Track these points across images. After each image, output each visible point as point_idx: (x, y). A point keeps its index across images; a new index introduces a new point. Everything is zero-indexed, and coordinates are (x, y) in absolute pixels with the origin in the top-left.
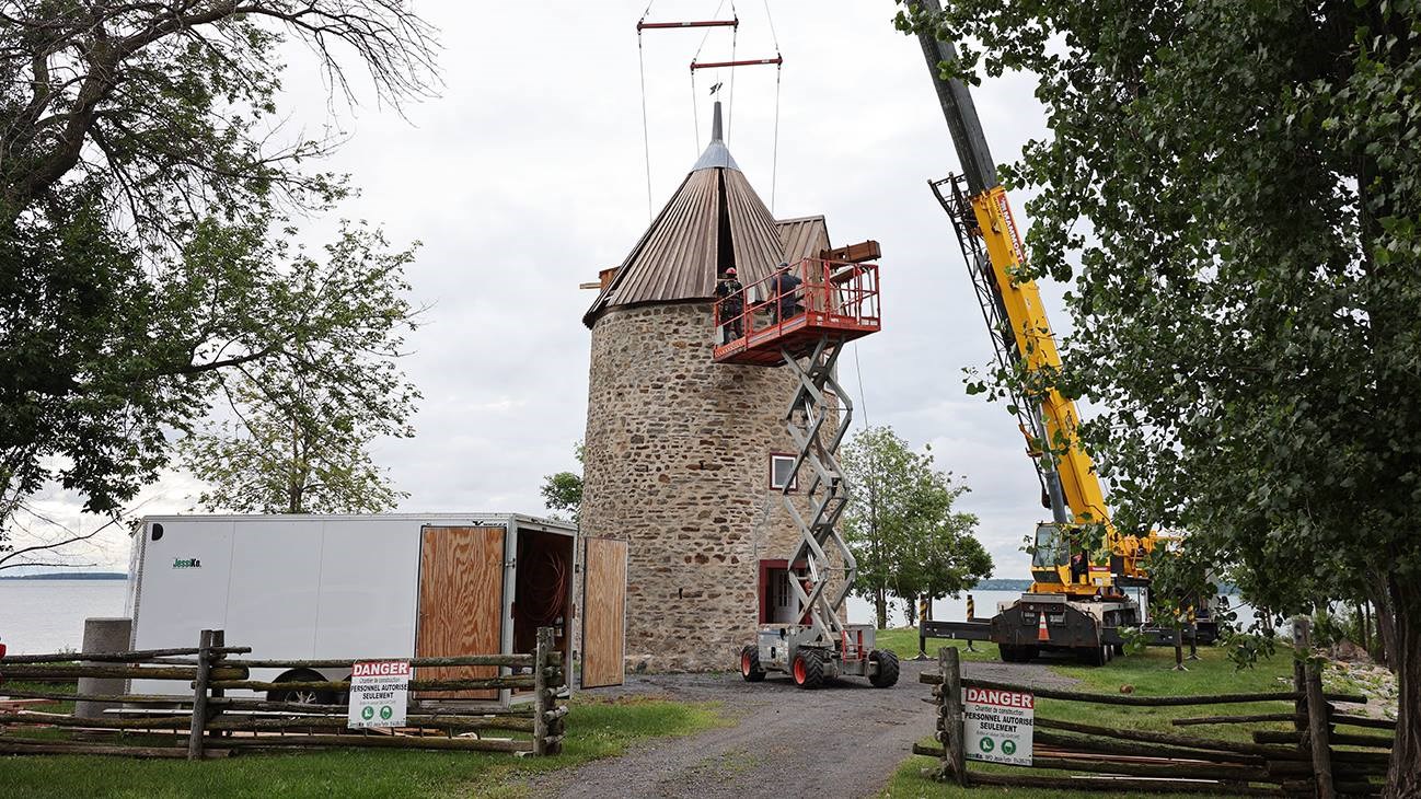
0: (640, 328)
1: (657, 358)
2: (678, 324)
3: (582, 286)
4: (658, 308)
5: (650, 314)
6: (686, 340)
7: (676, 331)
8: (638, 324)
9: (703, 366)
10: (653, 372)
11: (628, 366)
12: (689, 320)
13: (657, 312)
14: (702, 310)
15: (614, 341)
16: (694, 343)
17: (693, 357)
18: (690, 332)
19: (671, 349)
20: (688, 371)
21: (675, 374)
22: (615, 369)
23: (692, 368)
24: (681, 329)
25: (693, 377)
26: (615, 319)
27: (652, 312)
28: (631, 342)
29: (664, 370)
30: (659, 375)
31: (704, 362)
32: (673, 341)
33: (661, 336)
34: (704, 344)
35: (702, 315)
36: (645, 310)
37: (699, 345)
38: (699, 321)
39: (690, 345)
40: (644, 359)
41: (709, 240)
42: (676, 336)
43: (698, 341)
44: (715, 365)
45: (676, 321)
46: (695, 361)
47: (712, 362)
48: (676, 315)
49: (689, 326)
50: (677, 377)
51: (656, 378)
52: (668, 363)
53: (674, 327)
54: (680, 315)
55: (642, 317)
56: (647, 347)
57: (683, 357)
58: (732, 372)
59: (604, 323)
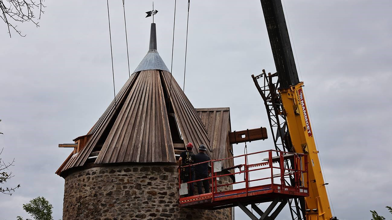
0: (122, 180)
1: (136, 201)
2: (151, 179)
3: (60, 146)
4: (136, 167)
5: (130, 171)
6: (156, 190)
7: (149, 184)
8: (121, 177)
9: (168, 208)
10: (133, 211)
11: (112, 205)
12: (158, 177)
13: (135, 170)
14: (167, 170)
15: (100, 188)
16: (162, 192)
17: (161, 202)
18: (158, 185)
19: (146, 196)
20: (158, 211)
21: (149, 213)
22: (100, 207)
23: (161, 209)
24: (153, 182)
25: (161, 215)
26: (100, 173)
27: (132, 170)
28: (115, 189)
29: (141, 209)
30: (138, 213)
31: (168, 206)
32: (147, 190)
33: (138, 187)
34: (168, 193)
35: (167, 174)
36: (126, 168)
37: (165, 193)
38: (165, 178)
39: (159, 193)
40: (125, 202)
41: (164, 122)
42: (150, 187)
43: (165, 191)
44: (175, 208)
45: (150, 177)
46: (163, 205)
47: (174, 206)
48: (149, 173)
49: (158, 181)
50: (151, 215)
51: (135, 214)
52: (144, 205)
53: (148, 181)
54: (153, 173)
55: (123, 173)
56: (127, 193)
57: (154, 202)
58: (186, 213)
59: (88, 174)
